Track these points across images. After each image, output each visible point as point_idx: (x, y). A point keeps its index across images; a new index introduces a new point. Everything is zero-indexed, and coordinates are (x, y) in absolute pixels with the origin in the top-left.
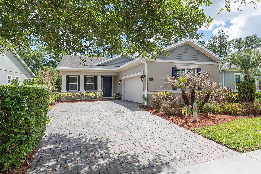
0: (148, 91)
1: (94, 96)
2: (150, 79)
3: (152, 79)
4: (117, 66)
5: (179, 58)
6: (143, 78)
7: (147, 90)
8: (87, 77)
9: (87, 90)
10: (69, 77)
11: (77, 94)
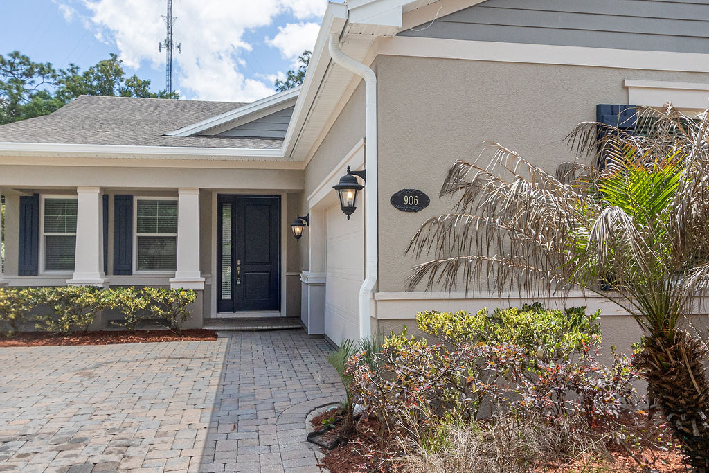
0: (378, 296)
1: (138, 311)
2: (399, 201)
3: (415, 200)
4: (273, 139)
5: (664, 27)
6: (350, 195)
7: (377, 289)
8: (139, 203)
9: (138, 269)
10: (43, 197)
11: (37, 296)
